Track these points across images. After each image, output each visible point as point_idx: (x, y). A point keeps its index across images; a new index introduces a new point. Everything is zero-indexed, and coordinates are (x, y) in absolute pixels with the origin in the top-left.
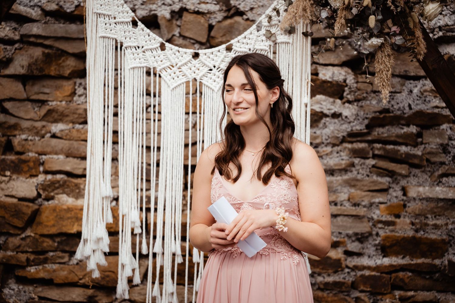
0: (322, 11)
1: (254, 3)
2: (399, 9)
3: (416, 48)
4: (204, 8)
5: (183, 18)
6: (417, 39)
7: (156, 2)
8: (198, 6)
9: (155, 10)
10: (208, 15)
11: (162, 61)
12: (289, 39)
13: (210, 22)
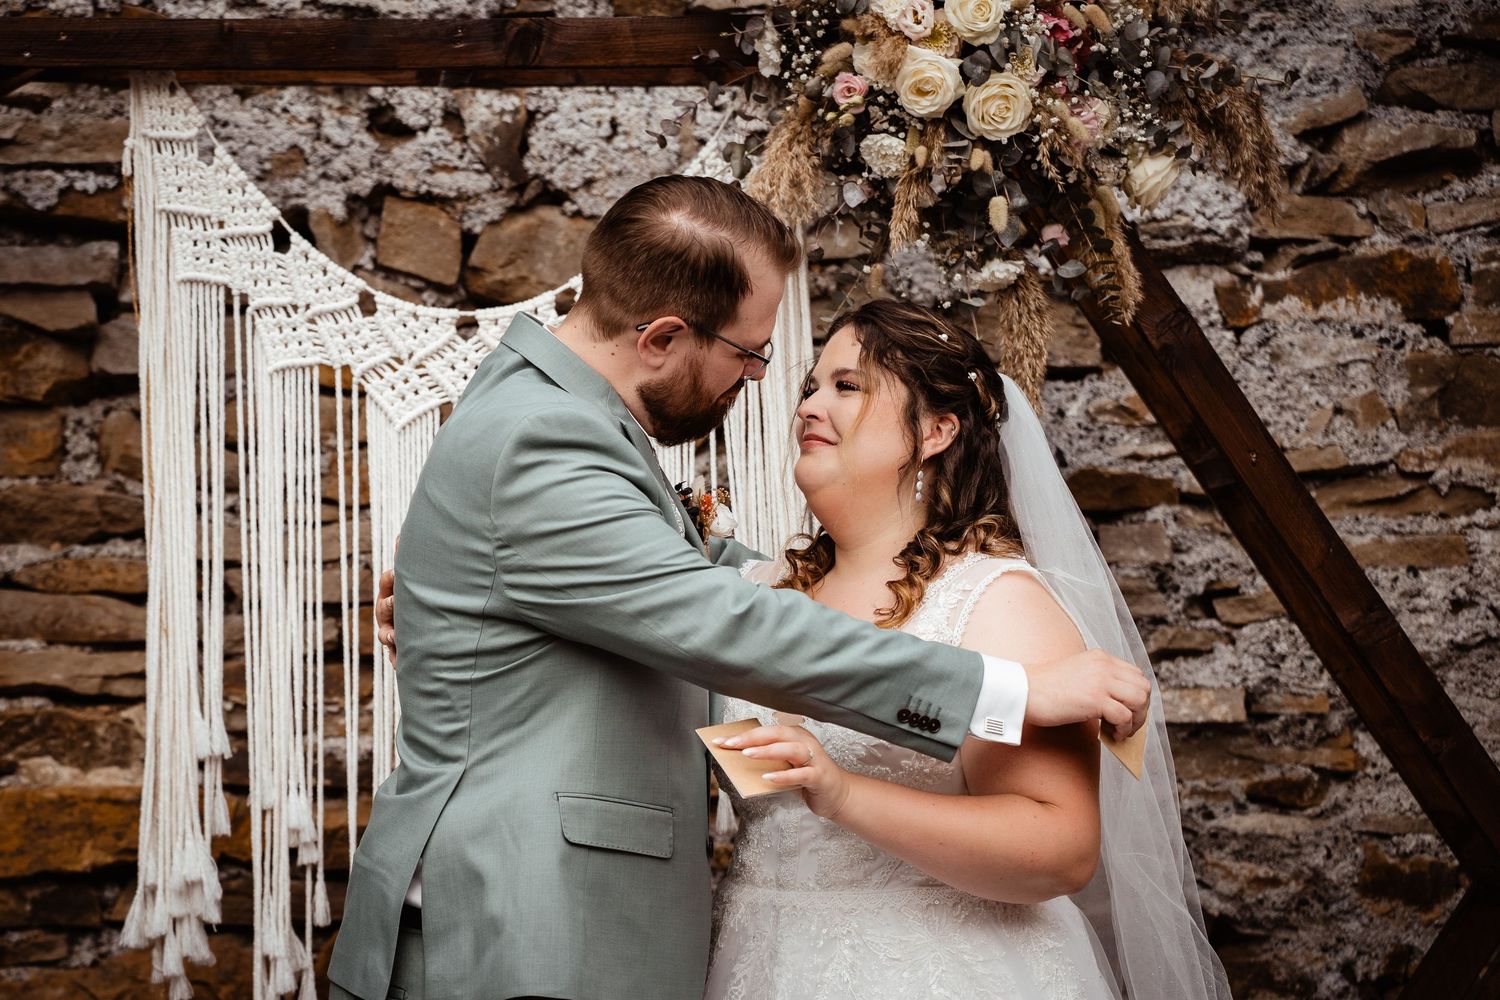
0: (848, 187)
1: (596, 167)
2: (1072, 178)
3: (1120, 289)
4: (445, 183)
5: (384, 214)
6: (1117, 263)
7: (302, 172)
8: (429, 179)
9: (298, 196)
10: (459, 206)
11: (365, 347)
13: (467, 224)
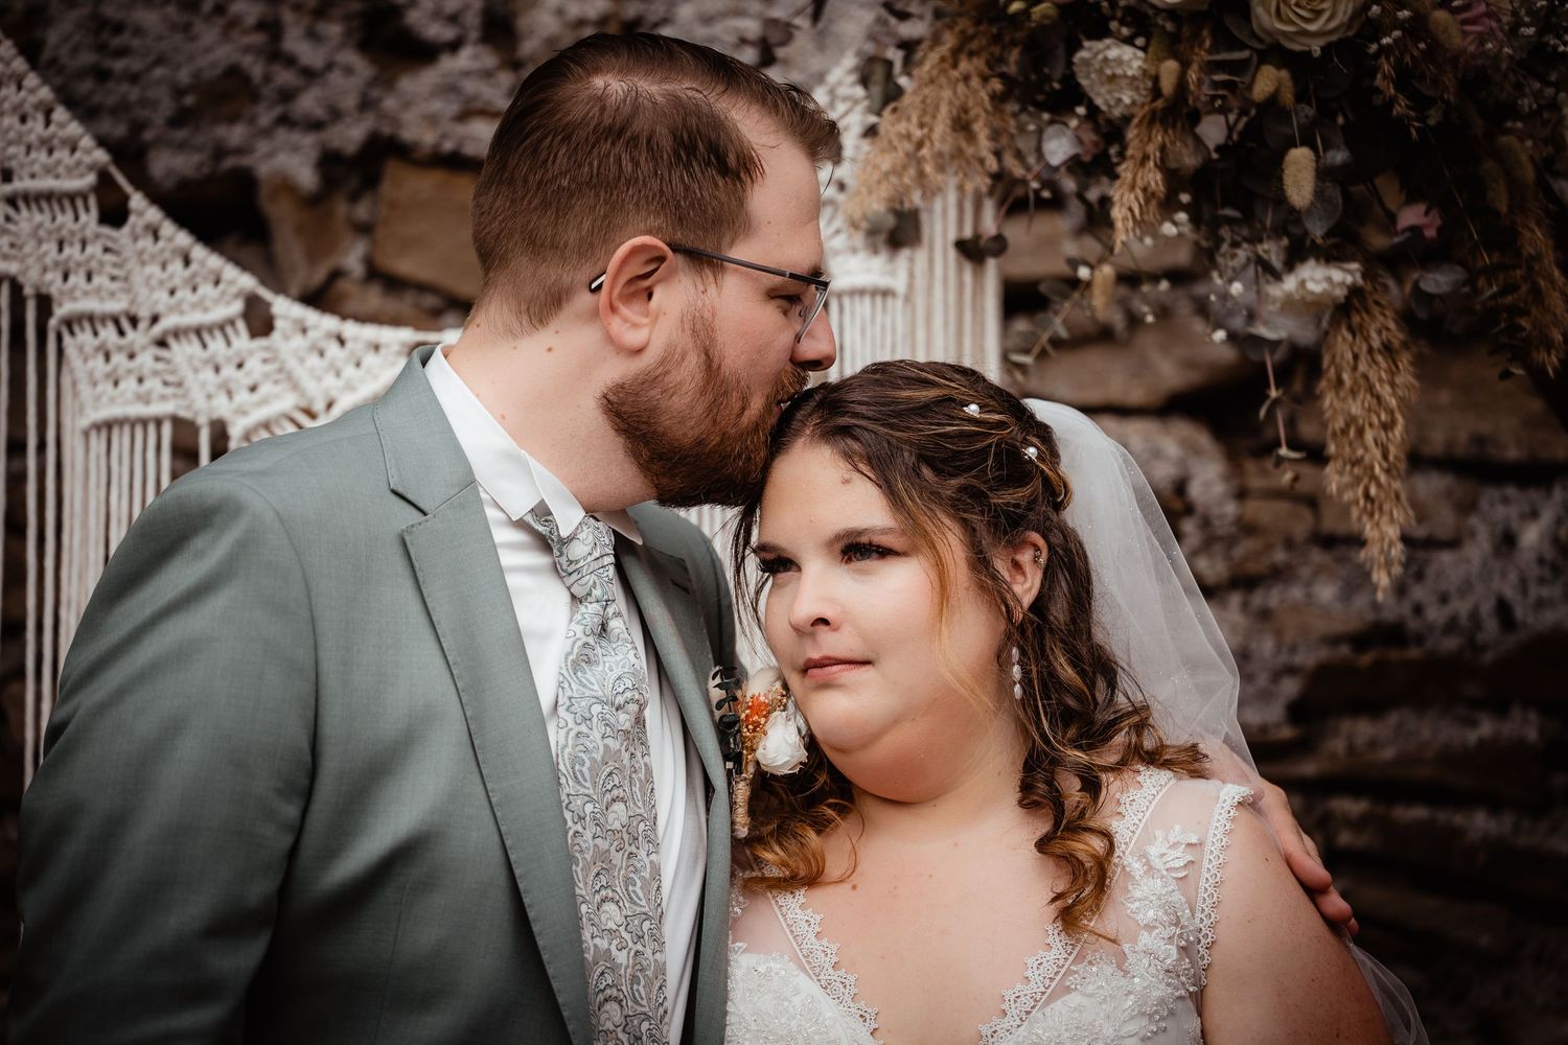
0: (1050, 131)
2: (1434, 116)
3: (1526, 313)
4: (483, 139)
5: (385, 188)
6: (1530, 269)
7: (248, 113)
8: (458, 130)
9: (239, 152)
11: (253, 389)
12: (893, 274)
